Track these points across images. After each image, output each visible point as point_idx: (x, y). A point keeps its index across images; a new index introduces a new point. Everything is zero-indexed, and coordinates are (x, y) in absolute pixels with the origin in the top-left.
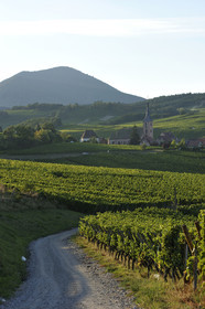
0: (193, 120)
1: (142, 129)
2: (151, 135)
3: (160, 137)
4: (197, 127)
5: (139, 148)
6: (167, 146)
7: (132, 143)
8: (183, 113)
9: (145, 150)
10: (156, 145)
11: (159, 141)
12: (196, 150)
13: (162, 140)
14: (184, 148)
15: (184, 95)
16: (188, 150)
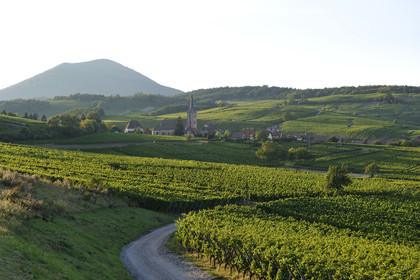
0: (232, 113)
1: (186, 120)
2: (195, 126)
3: (204, 129)
4: (237, 118)
5: (183, 138)
6: (211, 137)
7: (176, 134)
8: (223, 105)
9: (190, 141)
10: (200, 136)
11: (203, 133)
12: (240, 141)
13: (206, 132)
14: (227, 139)
15: (221, 88)
16: (232, 141)
